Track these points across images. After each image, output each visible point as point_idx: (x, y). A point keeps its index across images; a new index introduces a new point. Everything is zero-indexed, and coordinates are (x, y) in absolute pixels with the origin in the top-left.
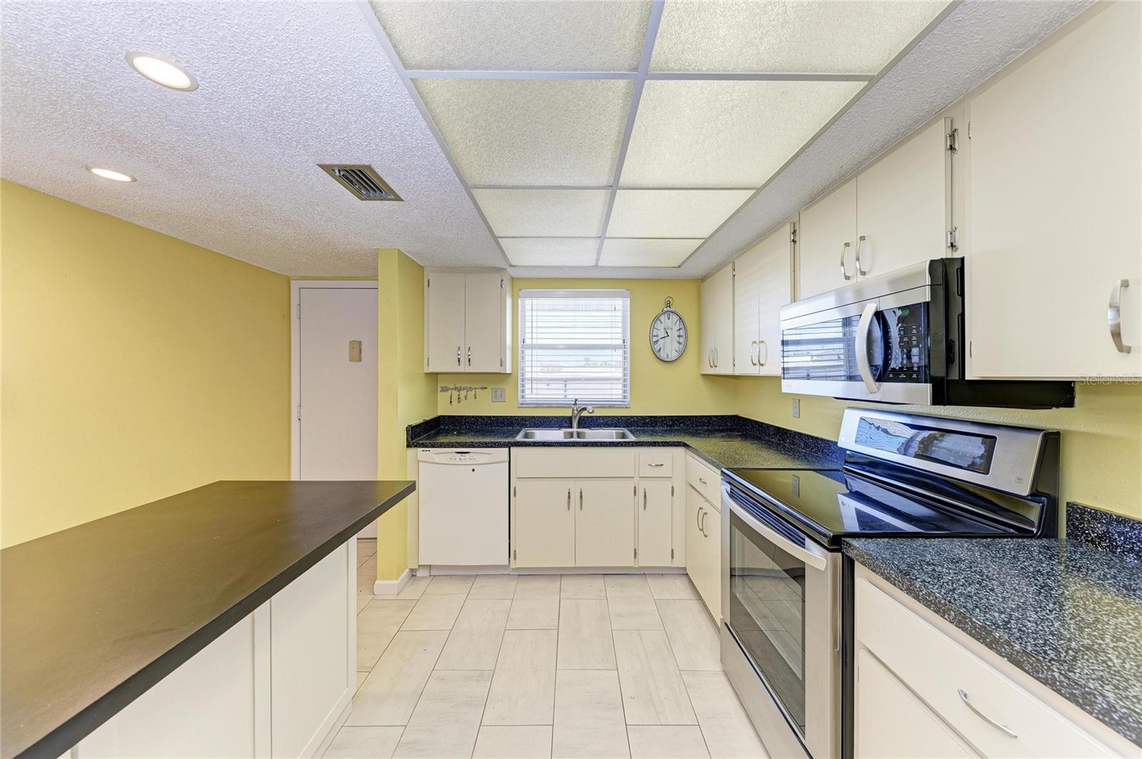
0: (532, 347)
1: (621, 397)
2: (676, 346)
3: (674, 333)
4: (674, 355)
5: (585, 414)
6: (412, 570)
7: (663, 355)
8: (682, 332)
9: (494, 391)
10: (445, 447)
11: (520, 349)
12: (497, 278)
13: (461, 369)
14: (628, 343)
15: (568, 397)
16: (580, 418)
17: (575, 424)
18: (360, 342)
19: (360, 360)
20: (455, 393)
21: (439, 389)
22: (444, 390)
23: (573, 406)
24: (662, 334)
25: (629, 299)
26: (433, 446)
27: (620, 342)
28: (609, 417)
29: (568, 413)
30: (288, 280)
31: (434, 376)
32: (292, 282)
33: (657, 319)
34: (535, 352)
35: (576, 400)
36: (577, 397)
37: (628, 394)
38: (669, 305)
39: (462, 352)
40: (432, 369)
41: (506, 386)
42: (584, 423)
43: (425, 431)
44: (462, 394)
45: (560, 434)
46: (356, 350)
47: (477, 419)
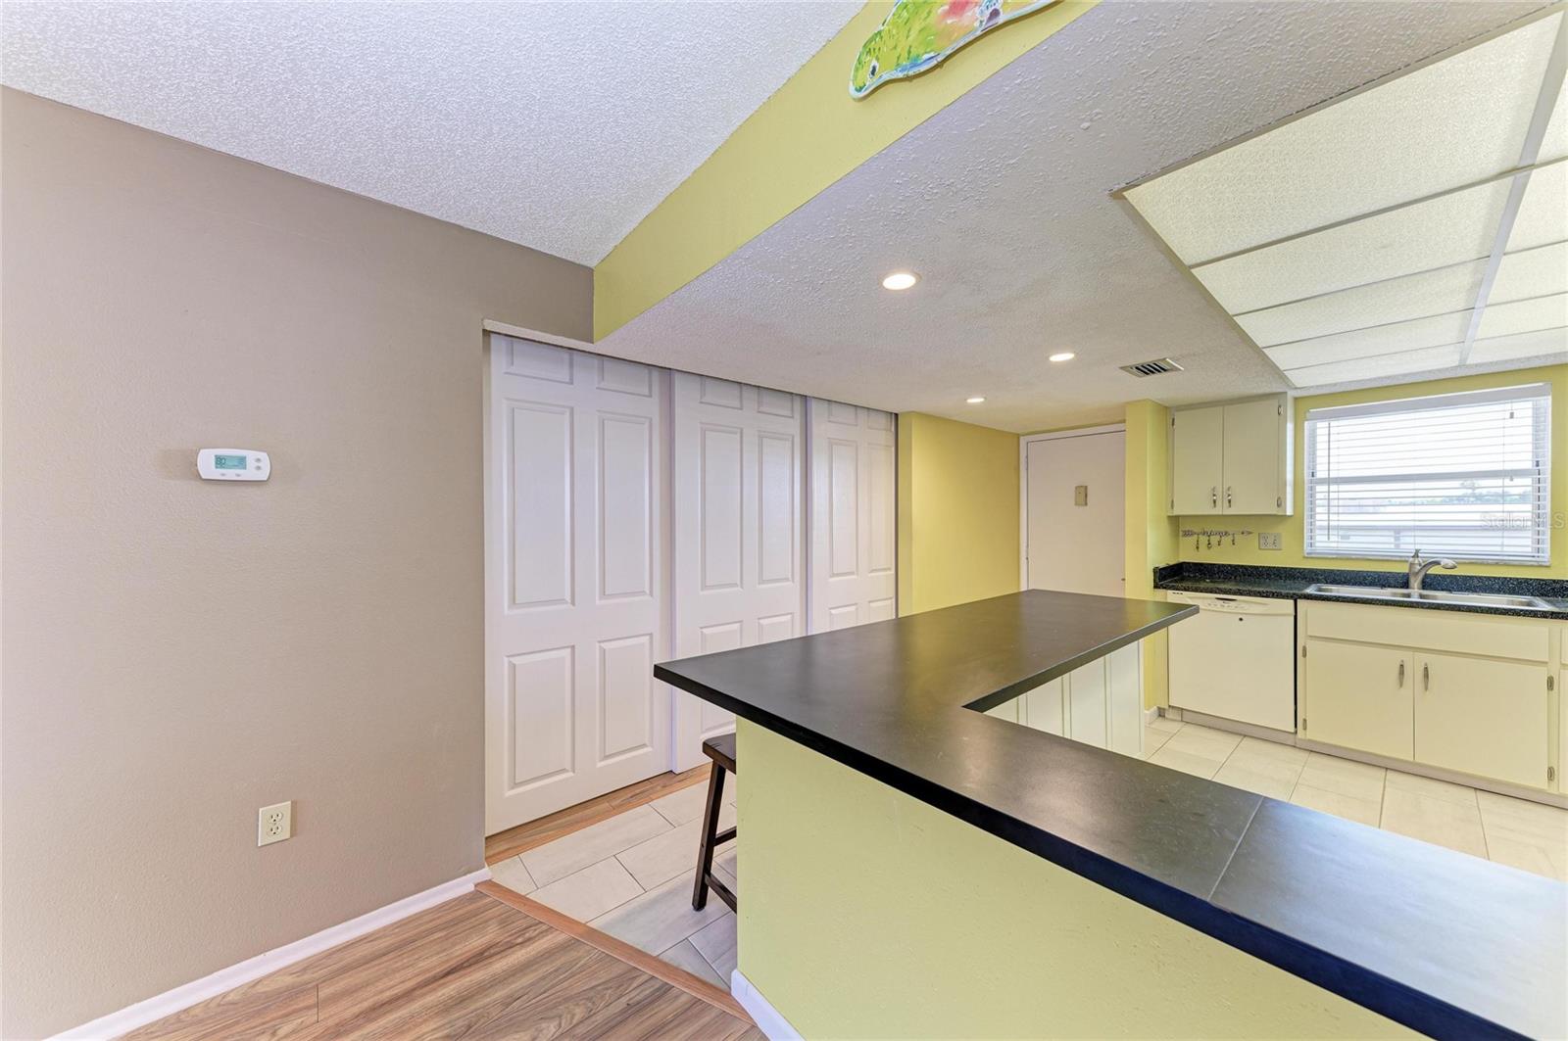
0: (1329, 481)
1: (1530, 549)
5: (1434, 571)
6: (1159, 708)
9: (1263, 537)
10: (1201, 592)
11: (1307, 486)
12: (1275, 403)
13: (1217, 511)
14: (1547, 467)
15: (1402, 546)
16: (1426, 576)
17: (1415, 583)
18: (1086, 487)
19: (1086, 504)
20: (1204, 539)
21: (1181, 533)
22: (1187, 534)
23: (1411, 559)
25: (1550, 397)
26: (1185, 590)
27: (1529, 465)
28: (1499, 578)
29: (1404, 569)
30: (1018, 436)
31: (1175, 520)
32: (1022, 438)
34: (1333, 488)
35: (1417, 551)
36: (1418, 547)
37: (1547, 546)
39: (1219, 492)
40: (1177, 512)
41: (1284, 531)
42: (1429, 583)
43: (1170, 576)
44: (1214, 539)
45: (1386, 594)
46: (1082, 495)
47: (1236, 568)
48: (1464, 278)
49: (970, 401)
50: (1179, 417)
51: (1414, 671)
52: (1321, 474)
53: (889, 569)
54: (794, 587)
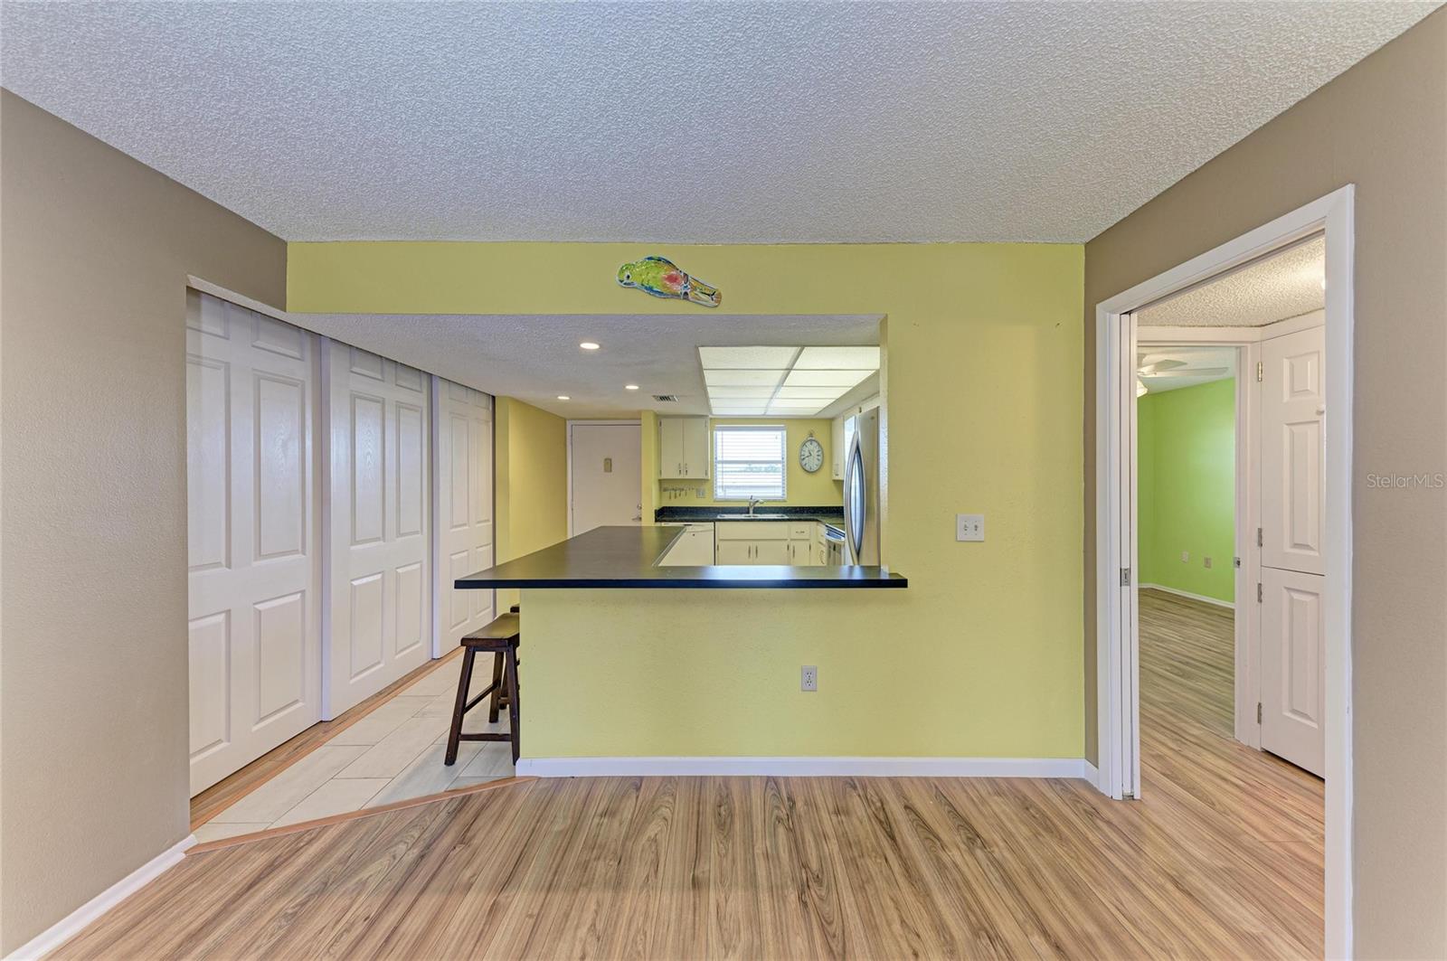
0: (723, 462)
1: (781, 494)
2: (817, 462)
3: (815, 454)
4: (815, 468)
5: (757, 505)
7: (807, 468)
8: (820, 453)
9: (698, 491)
10: (677, 522)
11: (715, 464)
12: (703, 421)
13: (680, 477)
14: (785, 460)
15: (747, 494)
17: (751, 511)
18: (611, 460)
19: (611, 471)
20: (673, 493)
21: (663, 490)
22: (665, 490)
23: (750, 500)
24: (807, 454)
25: (786, 432)
26: (669, 521)
27: (780, 459)
28: (775, 507)
29: (746, 505)
30: (565, 420)
31: (661, 482)
32: (568, 422)
33: (804, 444)
34: (724, 465)
35: (752, 496)
36: (752, 494)
37: (786, 493)
38: (811, 435)
39: (682, 465)
40: (664, 477)
41: (706, 487)
42: (757, 510)
43: (662, 514)
44: (678, 492)
45: (742, 516)
46: (608, 465)
47: (687, 508)
48: (772, 390)
49: (560, 398)
50: (664, 421)
51: (753, 551)
52: (719, 459)
53: (488, 521)
54: (423, 538)
